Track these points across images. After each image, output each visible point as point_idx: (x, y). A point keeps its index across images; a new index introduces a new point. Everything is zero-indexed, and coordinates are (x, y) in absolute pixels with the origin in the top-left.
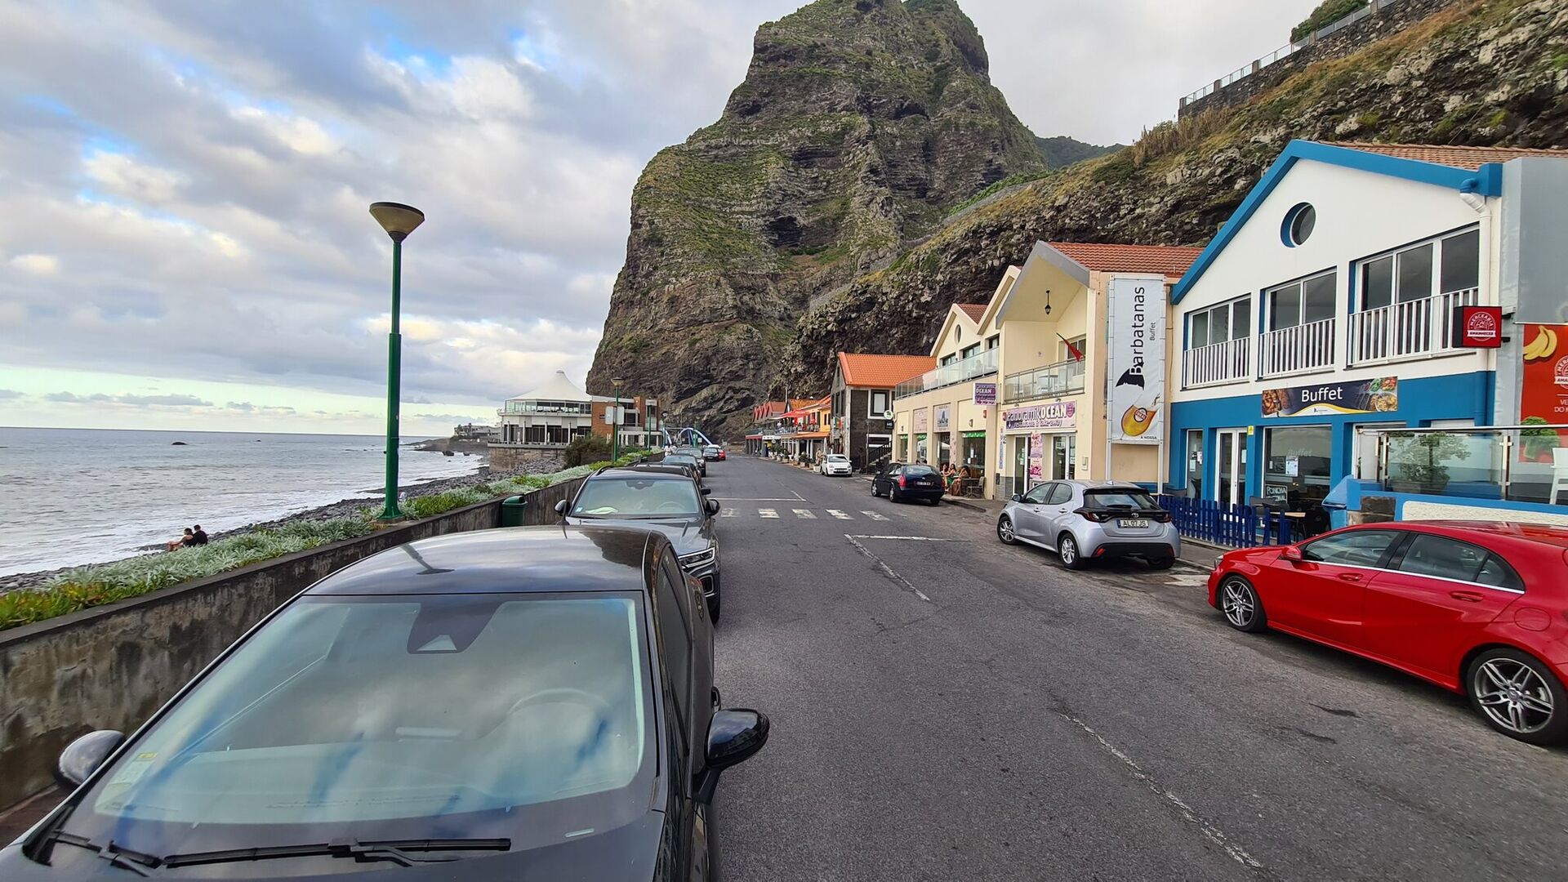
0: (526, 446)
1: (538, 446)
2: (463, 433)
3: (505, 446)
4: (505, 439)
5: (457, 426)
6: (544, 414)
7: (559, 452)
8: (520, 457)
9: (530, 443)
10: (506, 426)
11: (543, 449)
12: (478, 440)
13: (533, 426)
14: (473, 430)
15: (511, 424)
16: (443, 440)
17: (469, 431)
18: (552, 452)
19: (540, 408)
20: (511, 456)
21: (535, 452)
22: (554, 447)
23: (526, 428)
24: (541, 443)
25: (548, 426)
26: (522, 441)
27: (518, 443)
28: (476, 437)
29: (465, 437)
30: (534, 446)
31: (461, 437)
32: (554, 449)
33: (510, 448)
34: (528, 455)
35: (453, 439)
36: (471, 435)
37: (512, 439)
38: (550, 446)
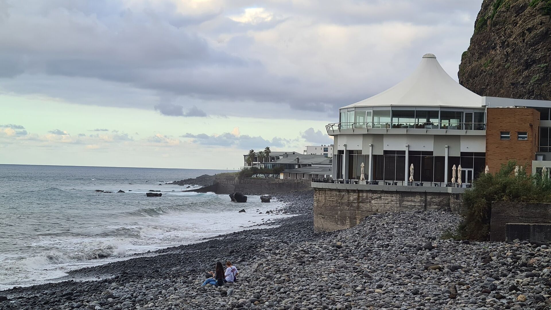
0: (374, 187)
1: (393, 188)
2: (258, 165)
3: (340, 186)
4: (339, 175)
5: (247, 153)
6: (403, 131)
7: (429, 198)
8: (365, 206)
9: (381, 183)
10: (341, 152)
11: (403, 194)
12: (282, 176)
13: (386, 152)
14: (273, 158)
15: (349, 148)
16: (227, 176)
17: (267, 160)
18: (418, 198)
19: (396, 121)
20: (349, 204)
21: (389, 198)
22: (420, 189)
23: (375, 157)
24: (399, 183)
25: (410, 152)
26: (366, 177)
27: (361, 182)
28: (278, 169)
29: (261, 171)
30: (386, 188)
31: (255, 171)
32: (420, 194)
33: (348, 191)
34: (376, 204)
35: (244, 174)
36: (269, 166)
37: (350, 175)
38: (415, 188)
